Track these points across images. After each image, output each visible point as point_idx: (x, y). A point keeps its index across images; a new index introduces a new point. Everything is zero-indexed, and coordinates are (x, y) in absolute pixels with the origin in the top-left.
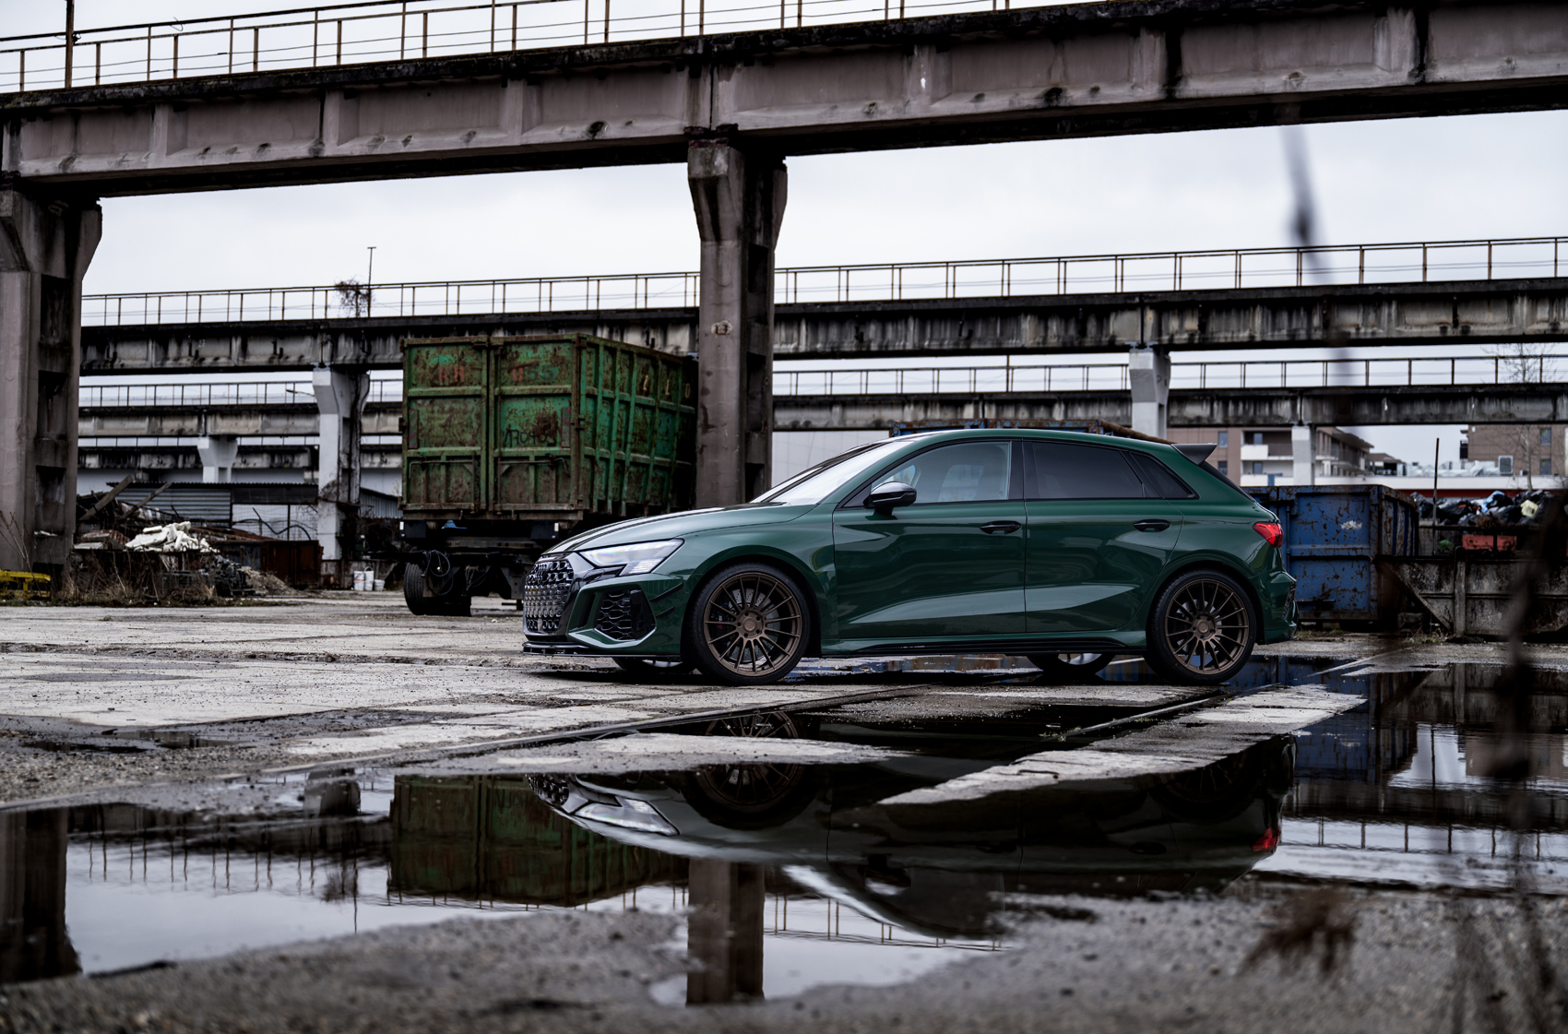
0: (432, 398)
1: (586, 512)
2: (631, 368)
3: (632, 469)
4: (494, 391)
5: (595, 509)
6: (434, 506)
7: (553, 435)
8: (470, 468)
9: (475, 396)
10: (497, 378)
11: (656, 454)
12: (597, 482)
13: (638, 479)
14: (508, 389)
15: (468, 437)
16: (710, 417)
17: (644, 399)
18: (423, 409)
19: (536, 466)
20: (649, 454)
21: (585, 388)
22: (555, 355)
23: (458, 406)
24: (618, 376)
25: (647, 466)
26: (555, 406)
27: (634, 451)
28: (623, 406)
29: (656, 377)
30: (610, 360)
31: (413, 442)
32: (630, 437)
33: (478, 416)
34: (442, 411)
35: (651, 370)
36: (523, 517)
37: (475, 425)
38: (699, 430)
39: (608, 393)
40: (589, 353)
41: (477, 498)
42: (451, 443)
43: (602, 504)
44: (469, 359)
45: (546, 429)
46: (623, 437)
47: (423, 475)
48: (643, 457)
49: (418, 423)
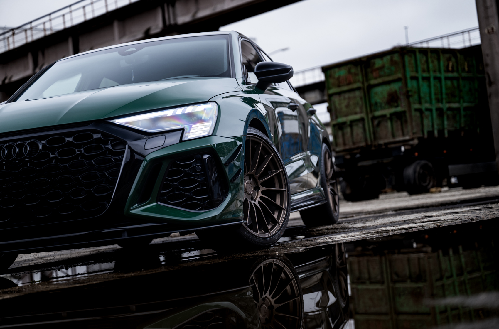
0: (339, 94)
1: (419, 139)
2: (439, 60)
3: (449, 112)
4: (366, 84)
5: (426, 136)
6: (347, 147)
7: (397, 102)
8: (360, 125)
9: (358, 89)
10: (366, 77)
11: (464, 102)
12: (426, 122)
13: (454, 117)
14: (373, 82)
15: (358, 110)
16: (492, 77)
17: (450, 75)
18: (336, 99)
19: (391, 119)
20: (459, 102)
21: (409, 74)
22: (392, 60)
23: (351, 95)
24: (431, 65)
25: (458, 109)
26: (395, 87)
27: (449, 102)
28: (437, 81)
29: (457, 62)
30: (425, 58)
31: (334, 117)
32: (444, 96)
33: (361, 98)
34: (345, 99)
35: (453, 59)
36: (389, 146)
37: (360, 103)
38: (487, 86)
39: (425, 75)
40: (410, 56)
41: (366, 140)
42: (351, 114)
43: (431, 133)
44: (353, 70)
45: (393, 99)
46: (439, 96)
47: (340, 133)
48: (455, 105)
49: (335, 107)
